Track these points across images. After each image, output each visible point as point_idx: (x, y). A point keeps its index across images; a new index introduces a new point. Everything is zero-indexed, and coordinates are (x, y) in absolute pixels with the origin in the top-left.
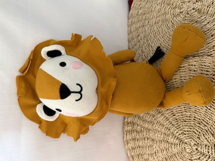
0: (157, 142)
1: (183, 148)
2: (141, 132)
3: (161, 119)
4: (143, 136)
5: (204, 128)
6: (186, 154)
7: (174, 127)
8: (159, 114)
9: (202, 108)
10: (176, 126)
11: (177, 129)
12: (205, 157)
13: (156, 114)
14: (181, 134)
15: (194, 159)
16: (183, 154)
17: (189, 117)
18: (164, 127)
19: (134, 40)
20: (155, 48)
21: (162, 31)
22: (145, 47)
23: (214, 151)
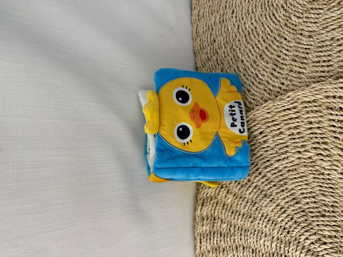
2: (229, 235)
3: (269, 209)
4: (234, 242)
8: (265, 199)
10: (303, 225)
11: (306, 231)
17: (332, 206)
18: (276, 227)
19: (206, 50)
20: (250, 64)
21: (263, 29)
22: (229, 63)
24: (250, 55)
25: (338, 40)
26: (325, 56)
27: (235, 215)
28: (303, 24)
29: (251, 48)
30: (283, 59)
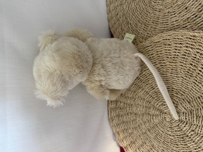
0: (139, 115)
1: (164, 118)
2: (124, 108)
3: (141, 93)
4: (127, 111)
5: (181, 97)
6: (167, 123)
7: (154, 100)
8: (139, 89)
9: (178, 79)
10: (156, 98)
11: (157, 101)
12: (183, 124)
13: (137, 89)
14: (161, 105)
15: (174, 127)
16: (164, 124)
17: (168, 88)
18: (145, 101)
20: (134, 25)
21: (139, 8)
22: (124, 25)
23: (191, 117)
24: (134, 21)
25: (171, 13)
26: (165, 20)
27: (127, 99)
28: (156, 5)
29: (135, 17)
30: (148, 22)
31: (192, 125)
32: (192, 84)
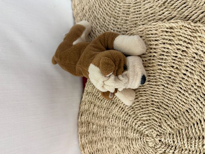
0: (116, 140)
1: (145, 142)
2: (97, 132)
4: (101, 136)
5: (165, 112)
6: (150, 149)
7: (132, 118)
8: (113, 105)
9: (158, 88)
10: (133, 116)
11: (135, 120)
12: (171, 149)
13: (110, 105)
14: (141, 125)
16: (146, 150)
17: (146, 102)
18: (120, 121)
23: (181, 139)
27: (99, 119)
31: (182, 149)
32: (176, 93)
